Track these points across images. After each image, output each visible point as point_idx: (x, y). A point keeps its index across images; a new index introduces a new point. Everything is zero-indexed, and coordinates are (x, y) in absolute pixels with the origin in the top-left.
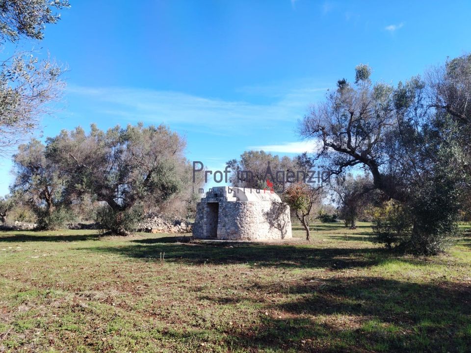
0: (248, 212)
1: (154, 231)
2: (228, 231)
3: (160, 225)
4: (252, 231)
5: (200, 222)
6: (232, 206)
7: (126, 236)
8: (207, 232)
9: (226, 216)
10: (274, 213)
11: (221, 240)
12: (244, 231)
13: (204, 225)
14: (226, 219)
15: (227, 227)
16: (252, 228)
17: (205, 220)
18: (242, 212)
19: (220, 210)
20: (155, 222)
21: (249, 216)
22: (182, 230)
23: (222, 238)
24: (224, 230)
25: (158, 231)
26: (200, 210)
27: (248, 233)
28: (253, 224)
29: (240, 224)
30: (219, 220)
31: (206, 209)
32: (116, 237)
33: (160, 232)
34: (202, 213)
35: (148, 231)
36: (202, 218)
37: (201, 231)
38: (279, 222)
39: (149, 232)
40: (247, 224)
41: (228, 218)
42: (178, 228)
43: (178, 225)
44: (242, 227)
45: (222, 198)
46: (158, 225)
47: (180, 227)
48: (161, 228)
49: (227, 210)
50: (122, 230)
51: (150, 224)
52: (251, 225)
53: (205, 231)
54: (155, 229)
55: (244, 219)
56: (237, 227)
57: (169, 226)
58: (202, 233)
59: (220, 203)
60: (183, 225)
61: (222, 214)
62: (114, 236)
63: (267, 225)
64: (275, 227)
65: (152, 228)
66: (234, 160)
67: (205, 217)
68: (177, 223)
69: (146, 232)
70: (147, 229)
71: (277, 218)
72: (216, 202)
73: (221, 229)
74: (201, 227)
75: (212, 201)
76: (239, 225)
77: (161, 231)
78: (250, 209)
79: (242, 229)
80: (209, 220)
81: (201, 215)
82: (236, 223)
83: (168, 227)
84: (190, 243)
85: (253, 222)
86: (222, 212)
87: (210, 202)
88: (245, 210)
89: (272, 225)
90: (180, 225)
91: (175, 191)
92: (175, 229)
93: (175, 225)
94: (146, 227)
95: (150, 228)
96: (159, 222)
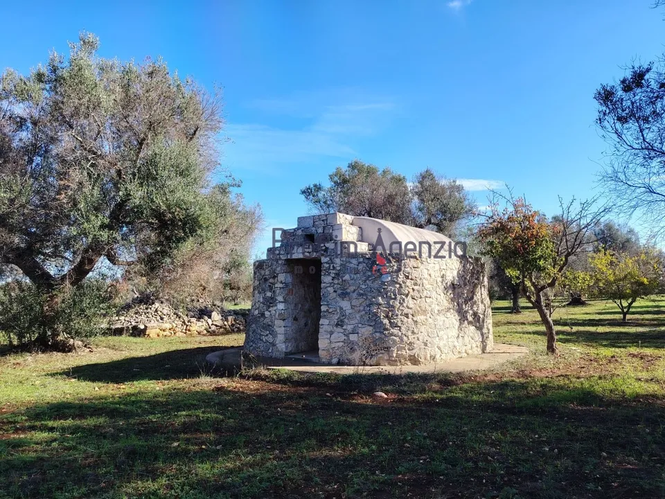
0: (409, 282)
1: (152, 333)
2: (353, 337)
3: (166, 318)
4: (423, 336)
5: (267, 314)
6: (360, 267)
7: (70, 351)
8: (286, 340)
9: (344, 295)
10: (465, 285)
11: (330, 364)
12: (402, 340)
13: (278, 323)
14: (345, 304)
15: (349, 328)
16: (422, 329)
17: (281, 306)
18: (394, 282)
19: (326, 279)
20: (156, 311)
21: (411, 293)
22: (213, 328)
23: (335, 361)
24: (338, 336)
25: (161, 333)
26: (266, 280)
27: (410, 344)
28: (423, 317)
29: (387, 317)
30: (323, 308)
31: (281, 277)
32: (41, 355)
33: (165, 333)
34: (271, 288)
35: (137, 332)
36: (270, 302)
37: (270, 339)
38: (475, 309)
39: (139, 336)
40: (407, 315)
41: (350, 300)
42: (204, 323)
43: (206, 318)
44: (394, 325)
45: (330, 245)
46: (162, 319)
47: (210, 321)
48: (168, 326)
49: (347, 277)
50: (60, 338)
51: (143, 317)
52: (418, 318)
53: (281, 338)
54: (153, 328)
55: (397, 303)
56: (379, 327)
57: (186, 319)
58: (273, 345)
59: (324, 260)
60: (216, 316)
61: (331, 290)
62: (37, 352)
63: (453, 318)
64: (470, 323)
65: (146, 327)
66: (315, 186)
67: (280, 298)
68: (203, 313)
69: (133, 335)
70: (135, 328)
71: (472, 298)
72: (314, 255)
73: (331, 333)
74: (269, 327)
75: (298, 254)
76: (386, 321)
77: (167, 333)
78: (415, 274)
79: (395, 331)
80: (292, 306)
81: (269, 294)
82: (375, 315)
83: (184, 322)
84: (242, 377)
85: (424, 312)
86: (332, 284)
87: (294, 257)
88: (401, 276)
89: (463, 316)
90: (210, 317)
91: (193, 231)
92: (198, 326)
93: (199, 318)
94: (134, 324)
95: (142, 327)
96: (165, 312)
